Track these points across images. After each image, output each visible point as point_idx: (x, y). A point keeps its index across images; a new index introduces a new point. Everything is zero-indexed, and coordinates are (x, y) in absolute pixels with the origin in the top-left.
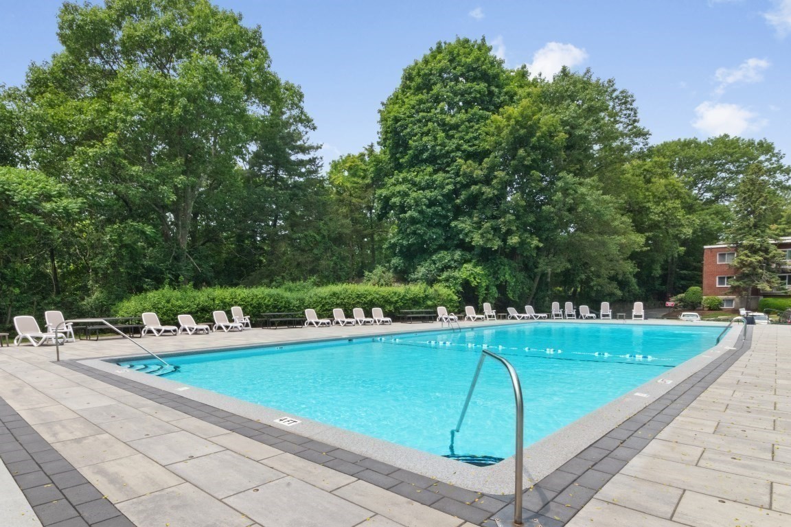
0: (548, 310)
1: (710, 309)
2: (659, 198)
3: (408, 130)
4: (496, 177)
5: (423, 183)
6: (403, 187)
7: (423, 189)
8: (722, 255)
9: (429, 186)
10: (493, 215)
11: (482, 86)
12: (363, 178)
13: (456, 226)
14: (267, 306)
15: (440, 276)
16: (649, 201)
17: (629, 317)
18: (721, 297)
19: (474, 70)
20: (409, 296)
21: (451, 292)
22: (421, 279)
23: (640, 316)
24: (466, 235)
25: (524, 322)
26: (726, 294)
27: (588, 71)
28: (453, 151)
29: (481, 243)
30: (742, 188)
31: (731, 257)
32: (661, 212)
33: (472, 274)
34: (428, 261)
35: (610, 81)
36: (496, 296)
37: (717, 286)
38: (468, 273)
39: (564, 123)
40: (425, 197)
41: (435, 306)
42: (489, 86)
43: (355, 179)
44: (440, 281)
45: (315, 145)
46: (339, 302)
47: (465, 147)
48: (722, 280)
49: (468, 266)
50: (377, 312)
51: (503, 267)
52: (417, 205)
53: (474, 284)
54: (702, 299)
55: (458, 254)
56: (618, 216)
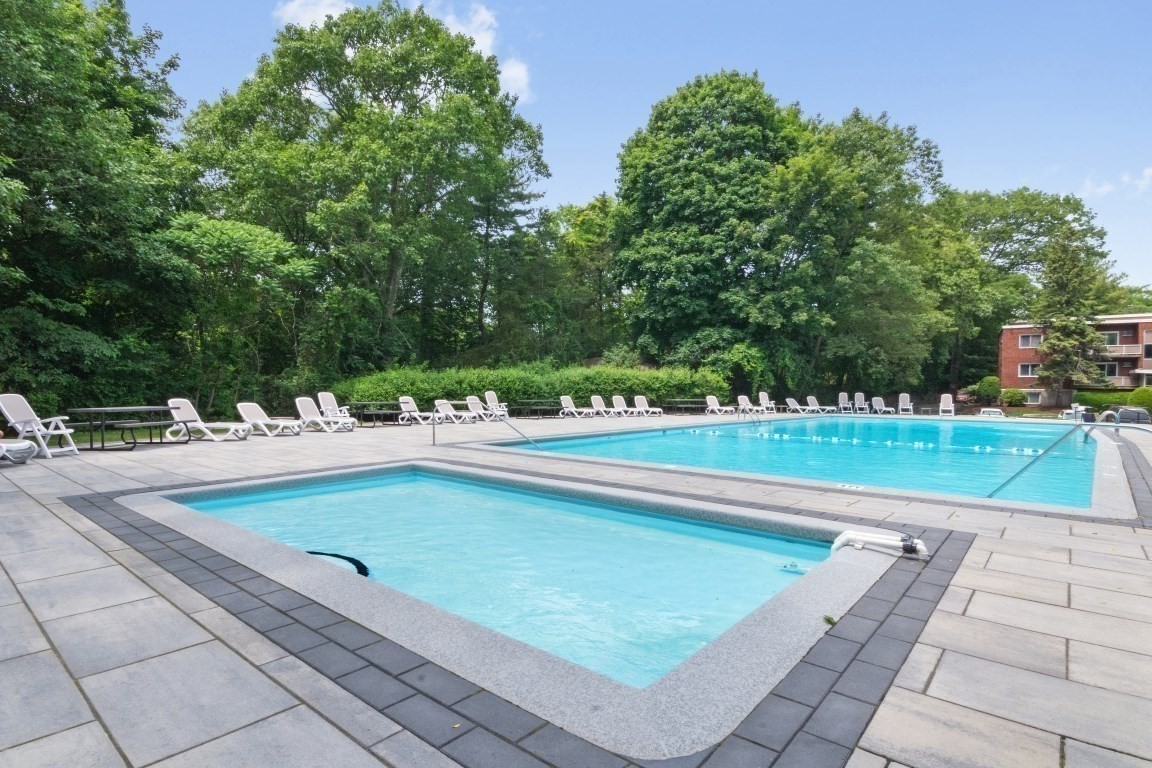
0: (835, 402)
1: (1011, 404)
2: (951, 266)
3: (666, 180)
4: (779, 241)
5: (687, 246)
6: (658, 250)
7: (687, 252)
8: (1025, 338)
9: (696, 249)
10: (773, 286)
11: (756, 129)
12: (599, 235)
13: (727, 298)
14: (517, 391)
15: (703, 358)
16: (939, 270)
17: (936, 412)
18: (1024, 390)
19: (749, 110)
20: (673, 382)
21: (720, 379)
22: (680, 362)
23: (950, 412)
24: (740, 309)
25: (809, 415)
26: (1031, 387)
27: (884, 116)
28: (723, 208)
29: (761, 319)
30: (1051, 256)
31: (1036, 340)
32: (956, 284)
33: (745, 356)
34: (690, 339)
35: (910, 129)
36: (773, 383)
37: (1020, 376)
38: (741, 355)
39: (861, 179)
40: (689, 262)
41: (703, 396)
42: (764, 129)
43: (590, 237)
44: (704, 365)
45: (535, 192)
46: (593, 387)
47: (740, 203)
48: (1025, 369)
49: (740, 347)
50: (641, 401)
51: (782, 349)
52: (679, 271)
53: (748, 368)
54: (1000, 392)
55: (727, 332)
56: (923, 290)
